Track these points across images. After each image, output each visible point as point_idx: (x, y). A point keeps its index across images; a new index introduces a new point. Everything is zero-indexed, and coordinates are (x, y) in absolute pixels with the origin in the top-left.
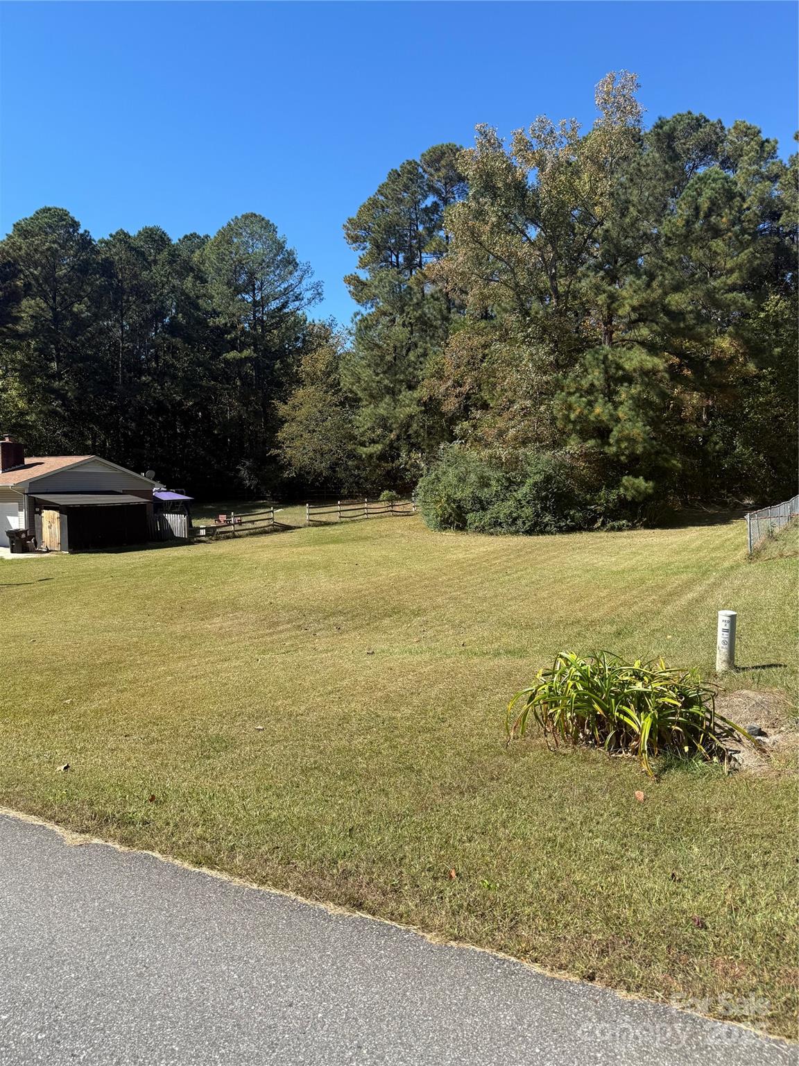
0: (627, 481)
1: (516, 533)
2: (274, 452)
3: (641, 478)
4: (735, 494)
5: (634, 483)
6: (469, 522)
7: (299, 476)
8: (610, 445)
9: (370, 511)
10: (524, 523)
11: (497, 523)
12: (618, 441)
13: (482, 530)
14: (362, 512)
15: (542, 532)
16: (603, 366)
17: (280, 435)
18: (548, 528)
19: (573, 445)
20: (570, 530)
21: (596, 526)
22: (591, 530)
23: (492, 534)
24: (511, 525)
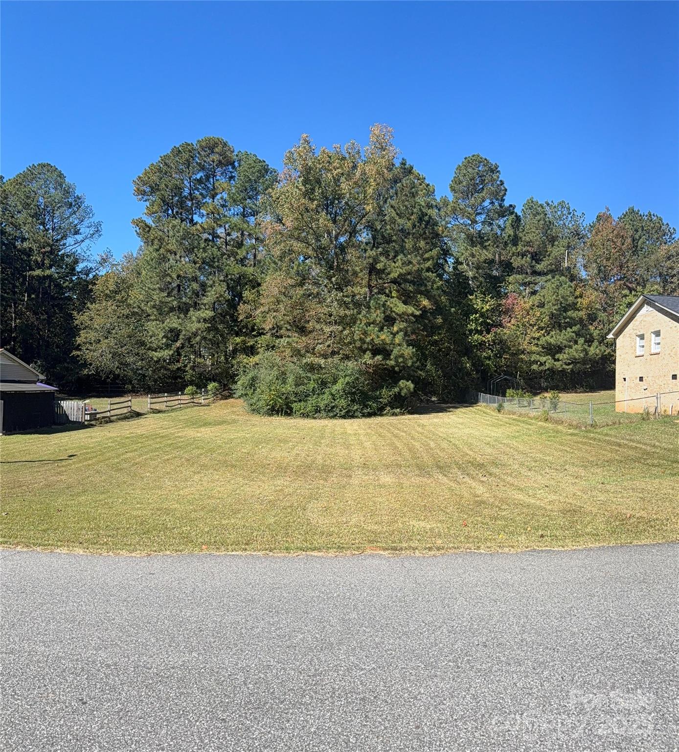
0: (403, 383)
1: (334, 417)
2: (75, 353)
3: (410, 381)
4: (426, 394)
5: (406, 385)
6: (294, 410)
7: (98, 373)
8: (391, 360)
9: (182, 402)
10: (341, 411)
11: (317, 410)
12: (396, 358)
13: (305, 415)
14: (177, 402)
15: (353, 417)
16: (383, 309)
17: (79, 340)
18: (356, 414)
19: (367, 358)
20: (369, 415)
21: (385, 412)
22: (382, 415)
23: (315, 418)
24: (331, 412)
